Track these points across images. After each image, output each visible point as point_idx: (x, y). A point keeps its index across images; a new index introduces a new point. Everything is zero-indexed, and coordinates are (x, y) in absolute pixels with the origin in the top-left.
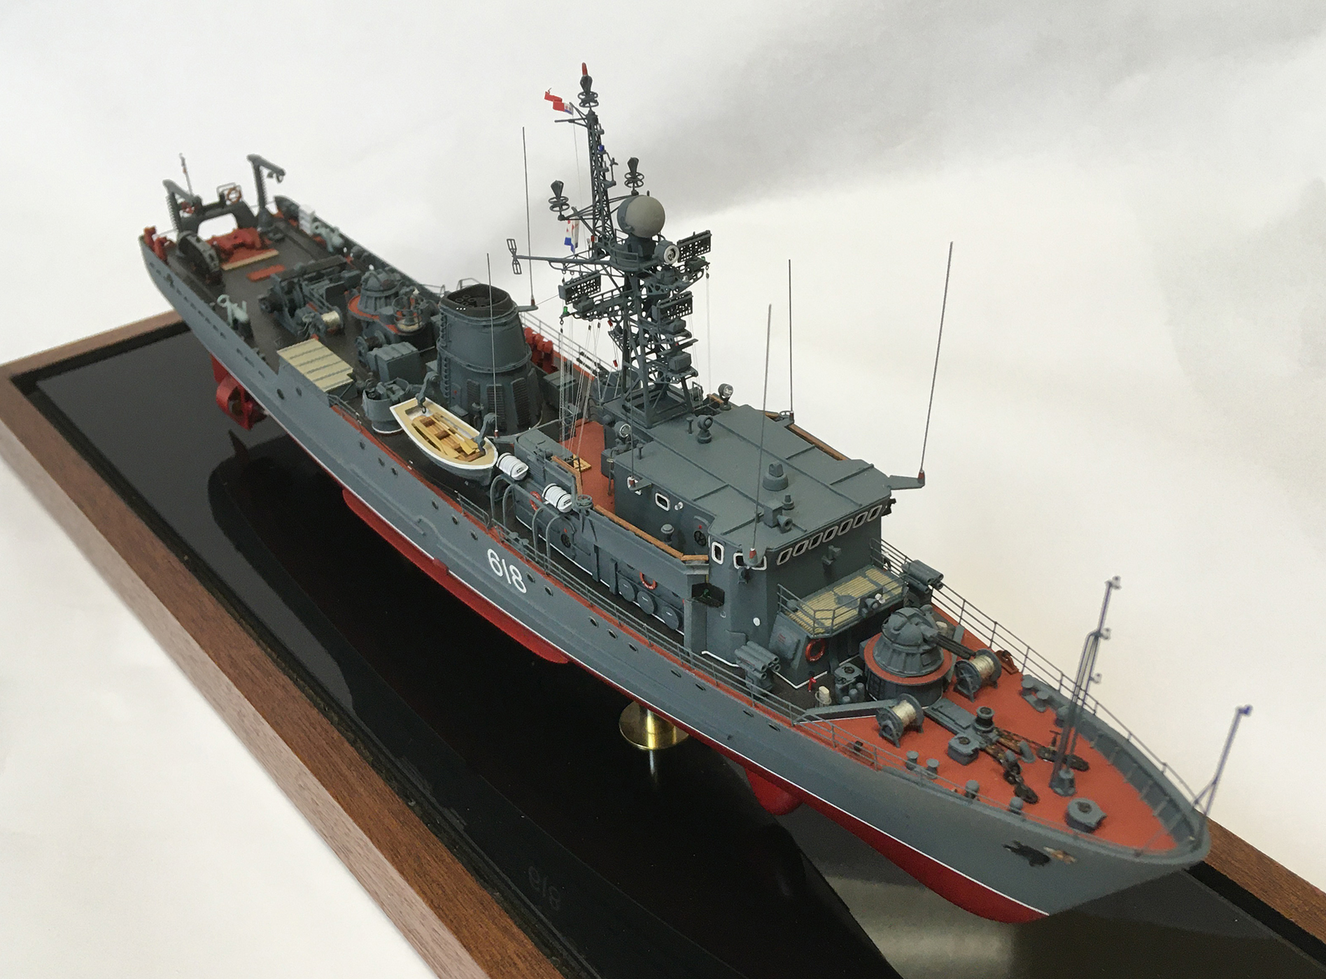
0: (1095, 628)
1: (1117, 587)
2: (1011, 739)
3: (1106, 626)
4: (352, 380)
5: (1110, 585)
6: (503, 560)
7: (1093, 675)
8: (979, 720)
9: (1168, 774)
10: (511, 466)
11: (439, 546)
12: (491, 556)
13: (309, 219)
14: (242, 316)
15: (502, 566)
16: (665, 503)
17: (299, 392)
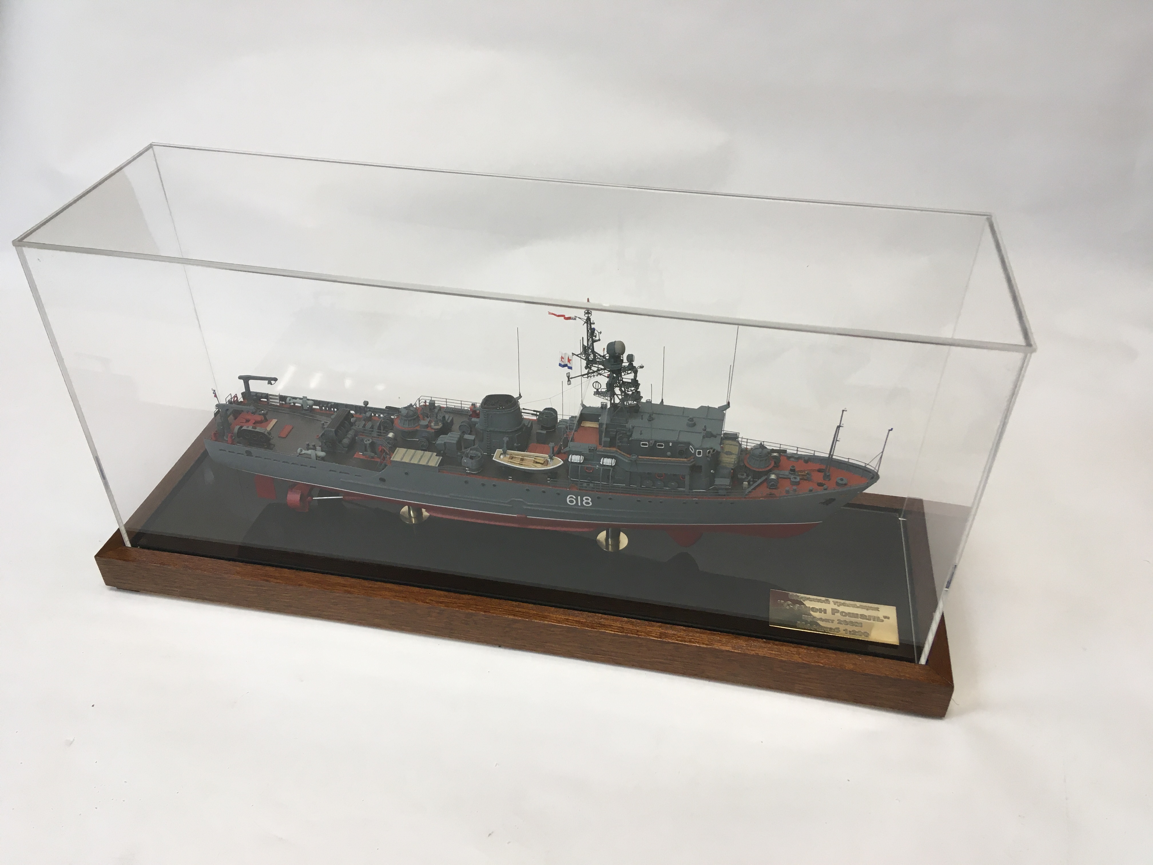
0: (839, 425)
1: (846, 411)
2: (802, 472)
3: (842, 423)
4: (441, 457)
5: (843, 411)
6: (579, 497)
7: (838, 439)
8: (791, 470)
9: (850, 461)
10: (576, 459)
11: (525, 507)
12: (569, 498)
13: (278, 398)
14: (322, 454)
15: (577, 500)
16: (662, 446)
17: (406, 473)
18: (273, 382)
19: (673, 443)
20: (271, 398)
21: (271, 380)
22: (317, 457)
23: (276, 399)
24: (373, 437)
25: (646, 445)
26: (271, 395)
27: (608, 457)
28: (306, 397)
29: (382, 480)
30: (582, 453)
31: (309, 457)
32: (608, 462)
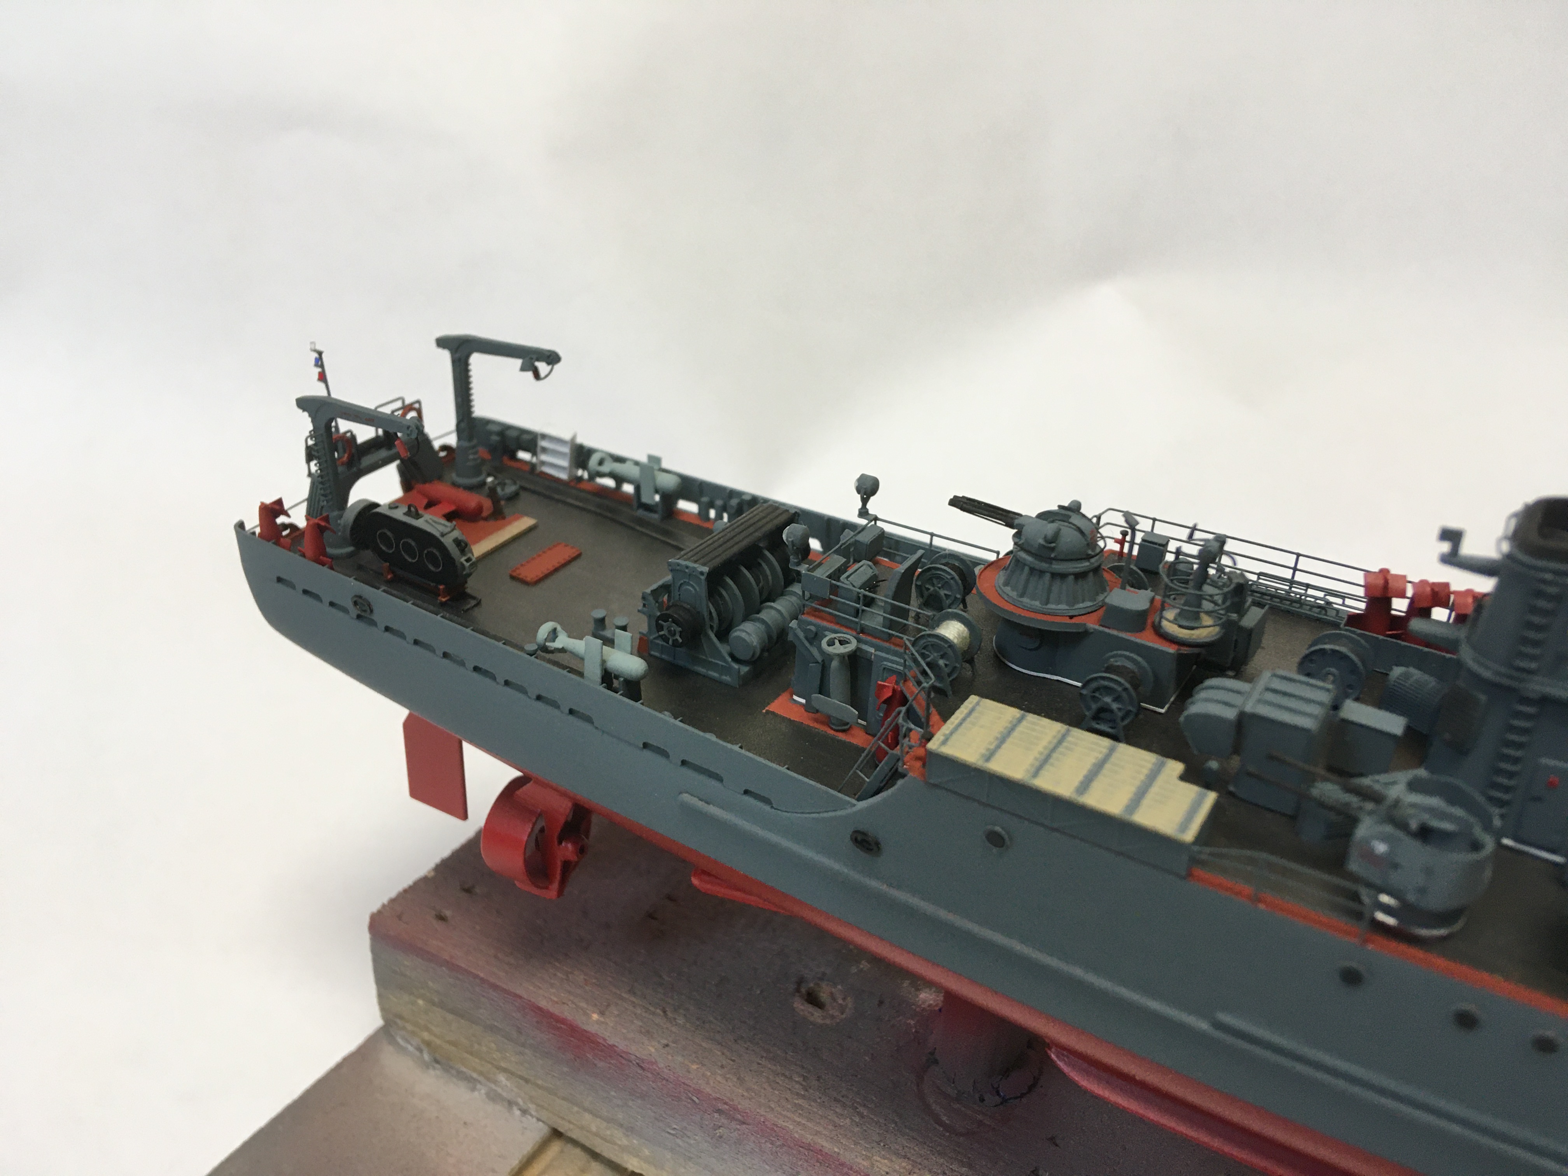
4: (1217, 792)
13: (566, 450)
14: (632, 666)
17: (996, 840)
18: (543, 367)
20: (544, 450)
21: (538, 359)
23: (564, 457)
24: (863, 630)
26: (544, 436)
29: (865, 842)
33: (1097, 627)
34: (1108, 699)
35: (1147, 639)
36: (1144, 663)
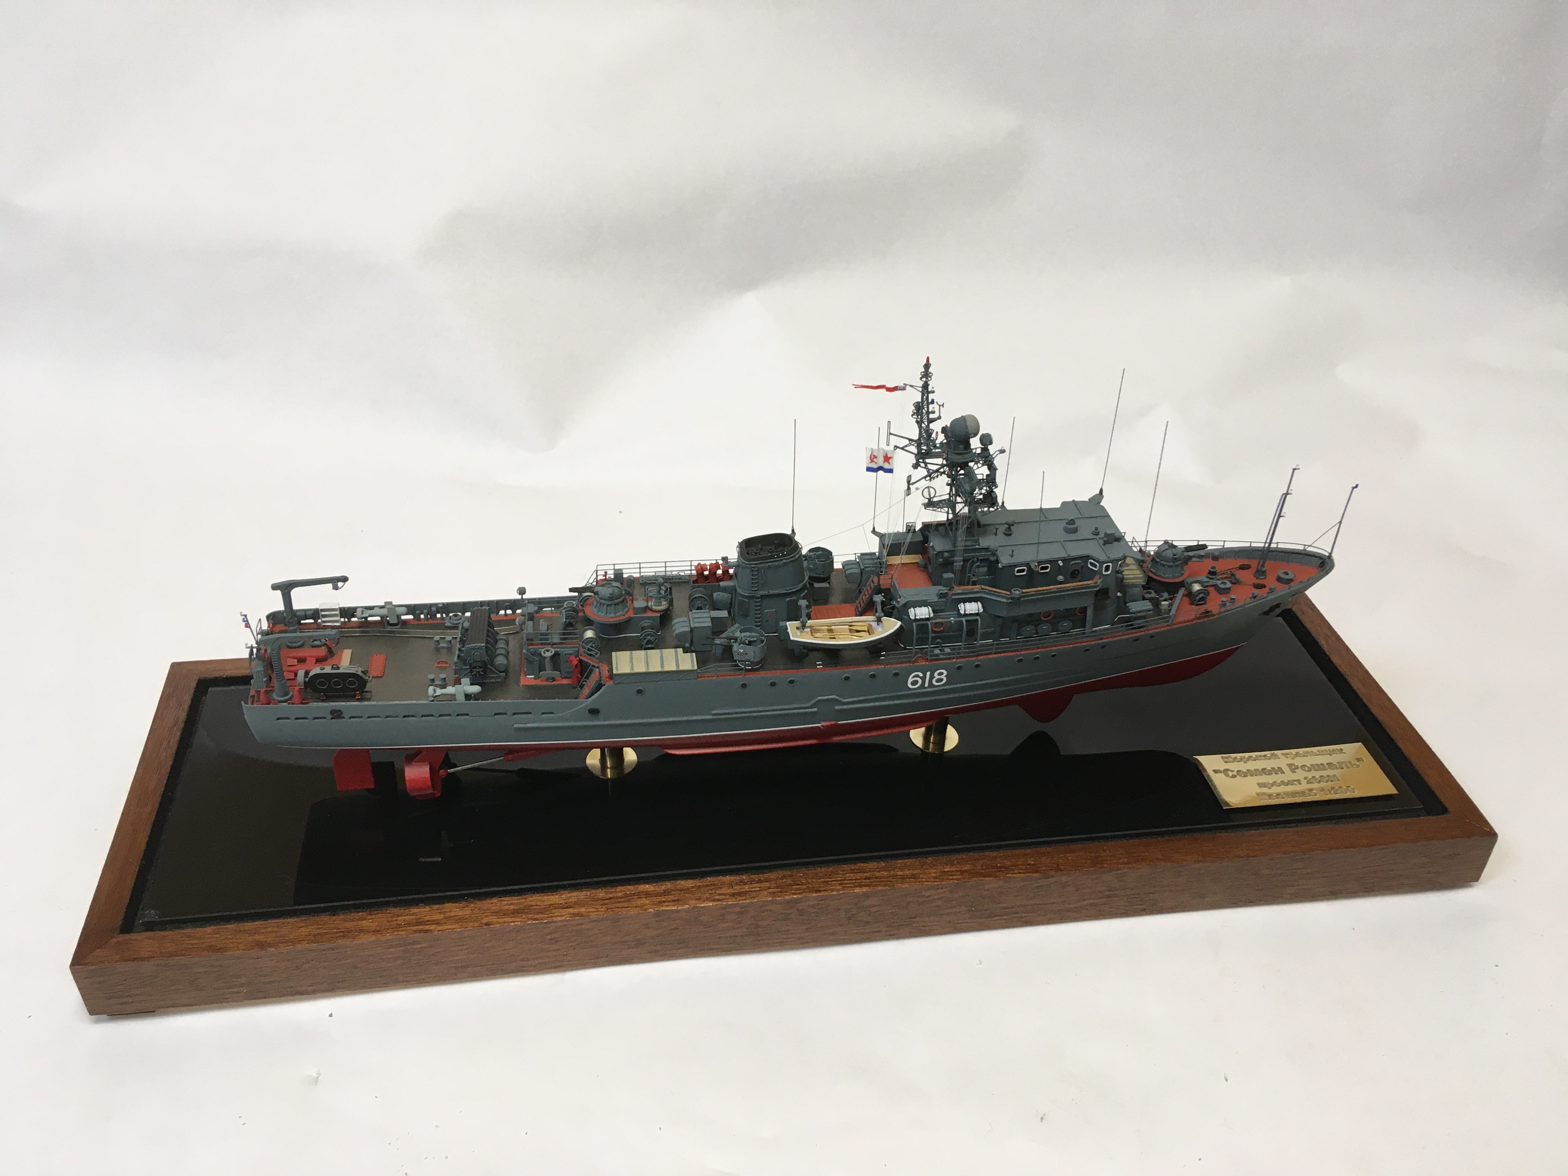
0: (1285, 492)
1: (1298, 469)
3: (1290, 489)
4: (694, 653)
5: (1294, 470)
6: (927, 673)
7: (1281, 514)
8: (1210, 573)
10: (923, 612)
11: (837, 707)
12: (913, 677)
13: (338, 612)
14: (476, 689)
15: (923, 679)
16: (1046, 568)
17: (639, 692)
18: (340, 584)
19: (1063, 560)
20: (324, 616)
21: (336, 582)
22: (468, 697)
23: (335, 615)
24: (553, 644)
25: (1023, 571)
26: (323, 610)
27: (970, 600)
28: (391, 602)
29: (594, 712)
30: (929, 601)
31: (453, 697)
32: (972, 608)
33: (633, 616)
34: (649, 637)
35: (650, 614)
36: (651, 621)
